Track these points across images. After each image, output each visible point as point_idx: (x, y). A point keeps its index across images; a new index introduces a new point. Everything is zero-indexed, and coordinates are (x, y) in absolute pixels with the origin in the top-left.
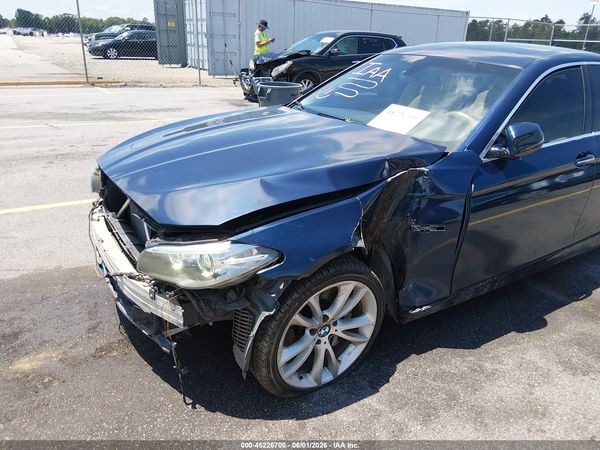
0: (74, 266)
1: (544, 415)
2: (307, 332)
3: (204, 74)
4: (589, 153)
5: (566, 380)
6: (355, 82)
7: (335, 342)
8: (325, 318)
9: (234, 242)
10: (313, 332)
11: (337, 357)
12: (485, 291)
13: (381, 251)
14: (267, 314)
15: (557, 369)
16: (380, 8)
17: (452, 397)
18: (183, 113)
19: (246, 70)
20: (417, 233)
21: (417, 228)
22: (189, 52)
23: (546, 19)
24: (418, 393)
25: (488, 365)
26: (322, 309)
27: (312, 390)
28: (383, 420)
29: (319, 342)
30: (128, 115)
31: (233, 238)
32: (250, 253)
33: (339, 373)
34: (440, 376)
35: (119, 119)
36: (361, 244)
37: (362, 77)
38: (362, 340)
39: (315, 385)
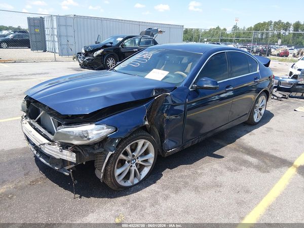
0: (10, 149)
1: (221, 186)
2: (126, 162)
3: (57, 55)
4: (230, 86)
5: (228, 173)
6: (137, 60)
7: (138, 166)
8: (133, 156)
9: (96, 124)
10: (129, 162)
11: (140, 172)
12: (196, 142)
13: (154, 128)
14: (112, 153)
15: (225, 170)
16: (143, 24)
17: (186, 183)
18: (49, 75)
19: (80, 53)
20: (168, 120)
21: (168, 117)
22: (47, 44)
23: (218, 28)
24: (173, 183)
25: (199, 171)
26: (132, 153)
27: (131, 187)
28: (160, 194)
29: (131, 166)
30: (20, 77)
31: (96, 123)
32: (103, 129)
33: (141, 179)
34: (182, 177)
35: (16, 79)
36: (147, 123)
37: (140, 58)
38: (149, 164)
39: (131, 184)
